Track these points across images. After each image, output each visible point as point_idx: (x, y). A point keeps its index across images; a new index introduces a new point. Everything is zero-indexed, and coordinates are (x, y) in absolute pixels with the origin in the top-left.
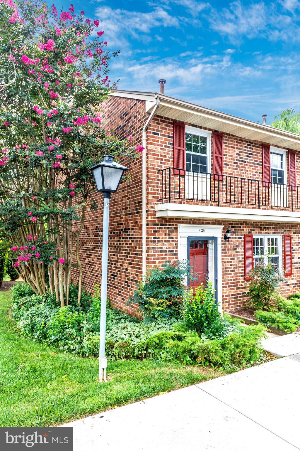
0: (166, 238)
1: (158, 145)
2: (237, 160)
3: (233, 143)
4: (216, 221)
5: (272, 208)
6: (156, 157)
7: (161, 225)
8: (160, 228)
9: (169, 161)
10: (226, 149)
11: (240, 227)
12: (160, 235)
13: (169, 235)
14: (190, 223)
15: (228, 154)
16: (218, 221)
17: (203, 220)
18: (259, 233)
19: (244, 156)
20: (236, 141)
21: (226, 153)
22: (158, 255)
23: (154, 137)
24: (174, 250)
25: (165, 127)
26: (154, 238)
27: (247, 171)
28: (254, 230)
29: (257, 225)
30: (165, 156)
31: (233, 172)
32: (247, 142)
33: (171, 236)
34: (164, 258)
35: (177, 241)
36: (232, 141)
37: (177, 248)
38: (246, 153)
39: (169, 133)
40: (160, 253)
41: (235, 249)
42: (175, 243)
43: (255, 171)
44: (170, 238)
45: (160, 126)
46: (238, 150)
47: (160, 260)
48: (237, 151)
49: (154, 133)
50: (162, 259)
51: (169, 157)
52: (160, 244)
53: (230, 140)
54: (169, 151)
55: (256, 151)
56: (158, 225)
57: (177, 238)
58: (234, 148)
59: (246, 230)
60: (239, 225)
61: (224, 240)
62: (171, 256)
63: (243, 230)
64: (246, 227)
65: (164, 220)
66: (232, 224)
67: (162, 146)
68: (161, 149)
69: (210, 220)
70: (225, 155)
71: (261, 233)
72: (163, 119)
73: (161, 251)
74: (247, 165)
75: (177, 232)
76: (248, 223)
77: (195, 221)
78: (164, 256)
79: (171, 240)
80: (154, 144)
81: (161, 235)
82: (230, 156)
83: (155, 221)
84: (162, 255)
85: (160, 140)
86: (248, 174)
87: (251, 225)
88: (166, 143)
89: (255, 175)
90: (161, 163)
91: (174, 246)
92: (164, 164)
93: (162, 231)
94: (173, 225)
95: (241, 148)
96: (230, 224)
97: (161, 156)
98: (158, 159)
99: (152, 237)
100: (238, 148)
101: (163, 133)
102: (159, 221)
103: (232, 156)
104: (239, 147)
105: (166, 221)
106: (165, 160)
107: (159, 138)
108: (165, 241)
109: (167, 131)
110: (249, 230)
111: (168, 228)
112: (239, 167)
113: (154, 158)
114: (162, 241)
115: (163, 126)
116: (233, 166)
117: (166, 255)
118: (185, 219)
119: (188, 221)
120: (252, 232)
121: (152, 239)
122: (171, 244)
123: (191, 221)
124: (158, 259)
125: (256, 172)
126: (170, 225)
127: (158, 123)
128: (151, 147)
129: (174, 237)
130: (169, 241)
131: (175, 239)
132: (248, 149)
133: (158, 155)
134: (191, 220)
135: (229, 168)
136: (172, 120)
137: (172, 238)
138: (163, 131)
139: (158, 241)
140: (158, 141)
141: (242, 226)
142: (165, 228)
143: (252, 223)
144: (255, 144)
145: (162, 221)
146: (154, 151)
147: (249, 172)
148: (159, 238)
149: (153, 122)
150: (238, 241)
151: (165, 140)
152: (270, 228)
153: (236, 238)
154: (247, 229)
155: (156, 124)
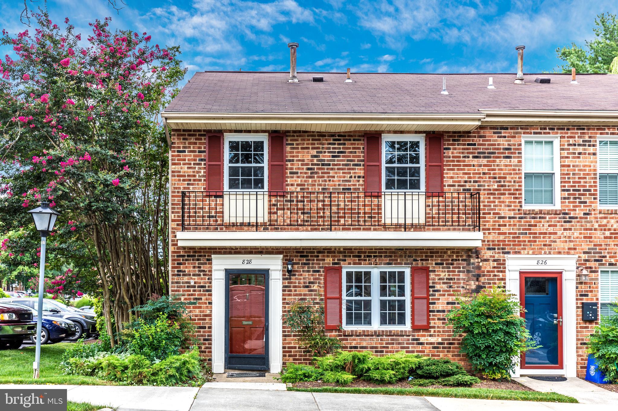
0: (194, 271)
1: (184, 164)
2: (312, 165)
3: (305, 142)
4: (273, 249)
5: (385, 227)
6: (182, 178)
7: (188, 256)
8: (187, 260)
9: (200, 180)
10: (291, 152)
11: (318, 256)
12: (186, 267)
13: (199, 267)
14: (230, 253)
15: (295, 159)
16: (277, 249)
17: (251, 249)
18: (354, 264)
19: (326, 157)
20: (311, 138)
21: (291, 158)
22: (184, 291)
23: (179, 156)
24: (207, 285)
25: (194, 141)
26: (178, 271)
27: (334, 177)
28: (345, 260)
29: (352, 253)
30: (195, 176)
31: (305, 181)
32: (333, 136)
33: (202, 269)
34: (192, 295)
35: (211, 275)
36: (302, 140)
37: (210, 283)
38: (329, 152)
39: (199, 148)
40: (186, 289)
41: (307, 287)
42: (207, 277)
43: (349, 176)
44: (199, 271)
45: (187, 142)
46: (315, 150)
47: (186, 297)
48: (314, 152)
49: (178, 151)
50: (189, 295)
51: (199, 176)
52: (186, 279)
53: (300, 138)
54: (200, 168)
55: (351, 146)
56: (184, 256)
57: (210, 271)
58: (308, 148)
59: (329, 261)
60: (316, 254)
61: (287, 274)
62: (202, 293)
63: (324, 260)
64: (328, 256)
65: (192, 251)
66: (303, 252)
67: (190, 164)
68: (188, 168)
69: (263, 249)
70: (290, 161)
71: (360, 264)
72: (192, 133)
73: (188, 287)
74: (332, 169)
75: (211, 264)
76: (333, 250)
77: (239, 250)
78: (192, 292)
79: (202, 273)
80: (180, 164)
81: (188, 268)
82: (299, 160)
83: (180, 252)
84: (190, 291)
85: (187, 158)
86: (333, 181)
87: (340, 252)
88: (195, 160)
89: (349, 181)
90: (188, 184)
91: (207, 280)
92: (192, 184)
93: (188, 264)
94: (205, 256)
95: (321, 146)
96: (297, 252)
97: (189, 176)
98: (184, 180)
99: (176, 270)
100: (313, 148)
101: (192, 149)
102: (186, 252)
103: (303, 161)
104: (316, 146)
105: (195, 252)
106: (194, 180)
107: (185, 156)
108: (194, 275)
109: (198, 145)
110: (333, 260)
111: (198, 260)
112: (316, 173)
113: (179, 180)
114: (190, 275)
115: (192, 141)
116: (306, 173)
117: (194, 291)
118: (222, 249)
119: (228, 250)
120: (342, 262)
121: (176, 273)
122: (202, 279)
123: (233, 251)
124: (183, 295)
125: (351, 177)
126: (200, 256)
127: (184, 139)
128: (175, 168)
129: (205, 270)
130: (199, 275)
131: (207, 273)
132: (336, 146)
133: (184, 176)
134: (232, 249)
135: (298, 177)
136: (204, 131)
137: (204, 271)
138: (192, 146)
139: (184, 275)
140: (185, 160)
141: (320, 255)
142: (193, 260)
143: (342, 250)
144: (349, 136)
145: (189, 252)
146: (179, 172)
147: (336, 179)
148: (185, 271)
149: (178, 138)
150: (312, 275)
151: (195, 156)
152: (381, 256)
153: (308, 271)
154: (331, 259)
155: (182, 141)
